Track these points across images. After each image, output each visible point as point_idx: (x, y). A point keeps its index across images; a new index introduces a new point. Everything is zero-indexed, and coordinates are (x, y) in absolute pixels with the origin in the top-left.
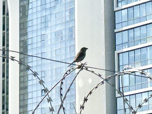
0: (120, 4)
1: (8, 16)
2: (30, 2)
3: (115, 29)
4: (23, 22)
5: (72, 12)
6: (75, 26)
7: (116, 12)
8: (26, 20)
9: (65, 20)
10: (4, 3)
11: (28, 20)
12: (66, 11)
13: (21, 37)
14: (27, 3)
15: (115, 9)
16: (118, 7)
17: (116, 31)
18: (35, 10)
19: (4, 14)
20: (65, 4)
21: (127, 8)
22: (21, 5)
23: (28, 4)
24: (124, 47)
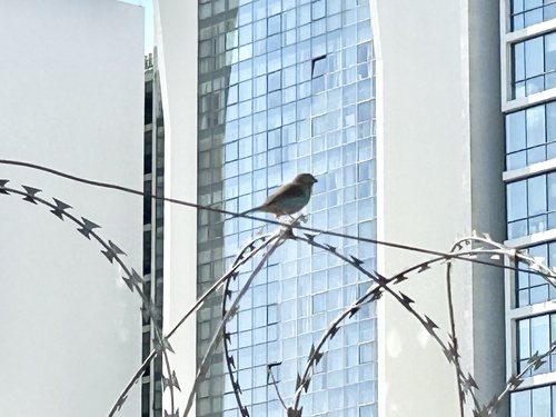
0: (520, 90)
1: (160, 128)
2: (231, 83)
3: (505, 170)
4: (209, 147)
5: (365, 113)
6: (375, 159)
7: (508, 117)
8: (220, 140)
9: (345, 140)
10: (148, 85)
11: (226, 140)
12: (346, 112)
13: (203, 197)
14: (223, 86)
15: (506, 106)
16: (514, 98)
17: (507, 176)
18: (246, 109)
19: (148, 120)
20: (345, 89)
21: (545, 103)
22: (204, 93)
23: (227, 90)
24: (532, 228)
